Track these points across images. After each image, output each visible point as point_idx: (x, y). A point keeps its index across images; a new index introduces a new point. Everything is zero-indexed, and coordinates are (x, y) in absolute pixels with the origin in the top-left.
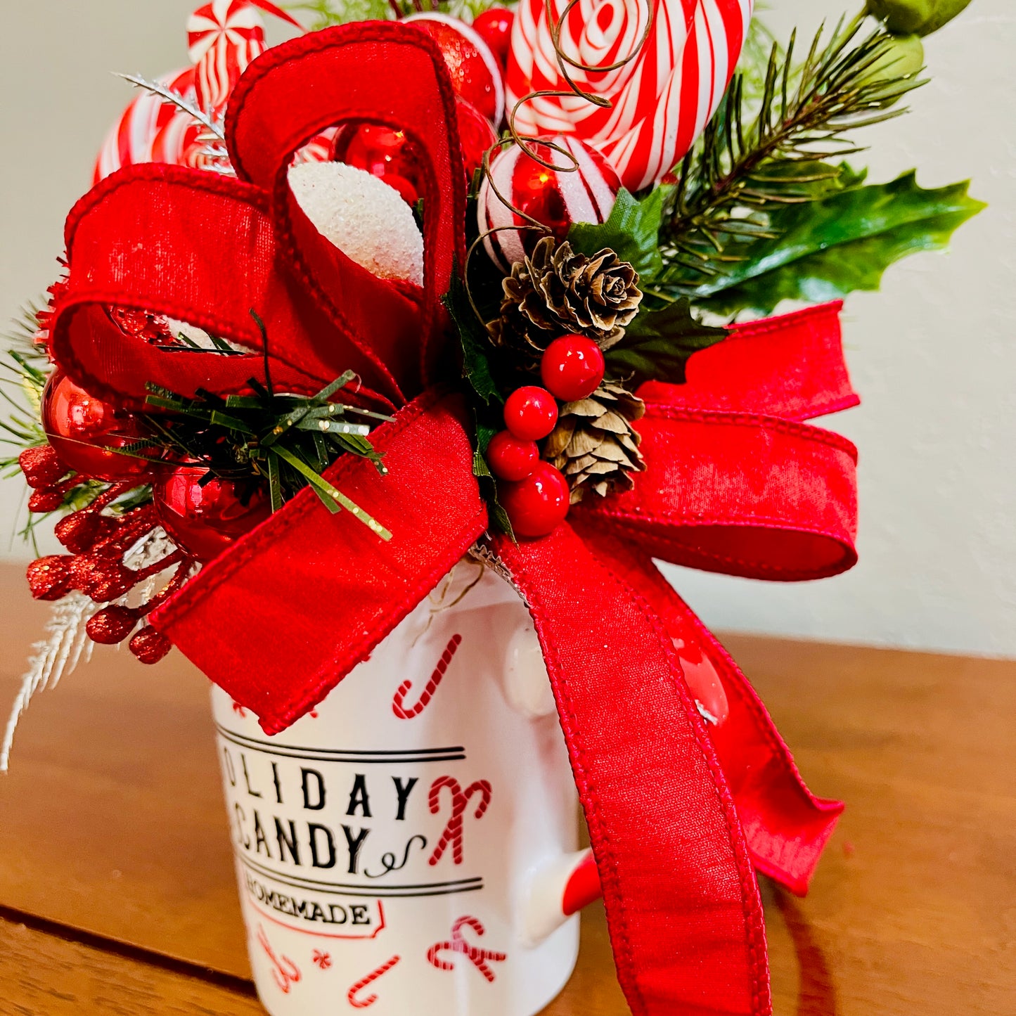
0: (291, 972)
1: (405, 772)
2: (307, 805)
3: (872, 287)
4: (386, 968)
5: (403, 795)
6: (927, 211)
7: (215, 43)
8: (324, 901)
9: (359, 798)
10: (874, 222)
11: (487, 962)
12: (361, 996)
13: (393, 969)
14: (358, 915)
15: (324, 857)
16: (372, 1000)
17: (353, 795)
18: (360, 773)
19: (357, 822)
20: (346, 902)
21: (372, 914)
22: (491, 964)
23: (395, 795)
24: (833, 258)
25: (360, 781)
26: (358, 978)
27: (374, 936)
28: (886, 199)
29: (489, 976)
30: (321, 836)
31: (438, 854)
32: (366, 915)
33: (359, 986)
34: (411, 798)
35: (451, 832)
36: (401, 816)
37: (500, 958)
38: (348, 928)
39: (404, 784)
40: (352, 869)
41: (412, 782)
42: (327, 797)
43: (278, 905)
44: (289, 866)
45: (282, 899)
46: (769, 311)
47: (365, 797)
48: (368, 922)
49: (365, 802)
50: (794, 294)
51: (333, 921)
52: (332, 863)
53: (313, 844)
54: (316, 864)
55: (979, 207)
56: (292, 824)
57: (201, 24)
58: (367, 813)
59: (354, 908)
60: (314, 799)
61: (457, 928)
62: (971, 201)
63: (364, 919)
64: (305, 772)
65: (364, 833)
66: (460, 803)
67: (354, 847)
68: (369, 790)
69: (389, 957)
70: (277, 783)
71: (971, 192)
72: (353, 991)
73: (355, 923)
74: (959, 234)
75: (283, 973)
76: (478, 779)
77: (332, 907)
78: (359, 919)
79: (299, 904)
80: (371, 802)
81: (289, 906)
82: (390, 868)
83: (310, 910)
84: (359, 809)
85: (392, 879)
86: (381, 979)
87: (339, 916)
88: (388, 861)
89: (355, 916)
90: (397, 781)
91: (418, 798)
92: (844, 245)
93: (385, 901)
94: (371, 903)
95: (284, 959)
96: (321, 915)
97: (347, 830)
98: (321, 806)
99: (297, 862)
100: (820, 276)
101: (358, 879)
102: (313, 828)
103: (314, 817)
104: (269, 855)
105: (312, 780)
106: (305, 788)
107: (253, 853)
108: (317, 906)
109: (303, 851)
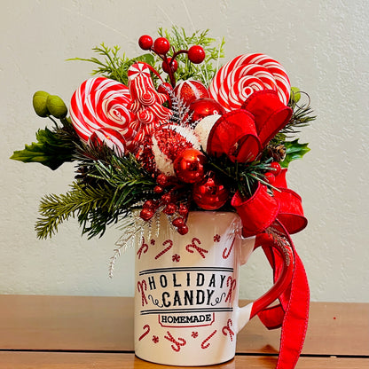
0: (182, 342)
2: (198, 285)
5: (223, 280)
8: (198, 315)
9: (212, 282)
12: (205, 345)
13: (215, 335)
15: (200, 301)
16: (208, 345)
17: (211, 280)
18: (214, 274)
19: (211, 289)
20: (204, 314)
21: (211, 317)
22: (232, 335)
23: (221, 280)
25: (213, 276)
27: (211, 325)
29: (232, 339)
30: (201, 294)
31: (227, 299)
33: (205, 341)
35: (230, 293)
36: (221, 287)
38: (205, 323)
39: (223, 277)
40: (208, 304)
42: (204, 282)
43: (180, 321)
44: (189, 306)
45: (183, 318)
47: (214, 281)
48: (210, 320)
49: (214, 283)
51: (201, 321)
52: (203, 302)
53: (198, 297)
54: (198, 303)
56: (192, 292)
58: (214, 286)
59: (207, 316)
60: (200, 282)
61: (228, 323)
64: (199, 274)
65: (213, 291)
66: (232, 284)
67: (209, 296)
68: (215, 279)
69: (214, 331)
70: (188, 280)
72: (203, 343)
73: (207, 320)
75: (178, 344)
76: (235, 278)
77: (200, 316)
79: (190, 318)
81: (186, 320)
82: (217, 302)
83: (193, 318)
84: (212, 285)
85: (218, 306)
86: (211, 338)
87: (202, 319)
88: (217, 300)
89: (207, 318)
91: (225, 282)
93: (215, 313)
94: (211, 313)
95: (179, 339)
96: (197, 319)
97: (208, 291)
98: (202, 284)
99: (191, 304)
101: (210, 306)
102: (198, 291)
103: (199, 288)
104: (180, 304)
105: (201, 276)
106: (198, 280)
107: (171, 307)
108: (196, 317)
109: (195, 300)
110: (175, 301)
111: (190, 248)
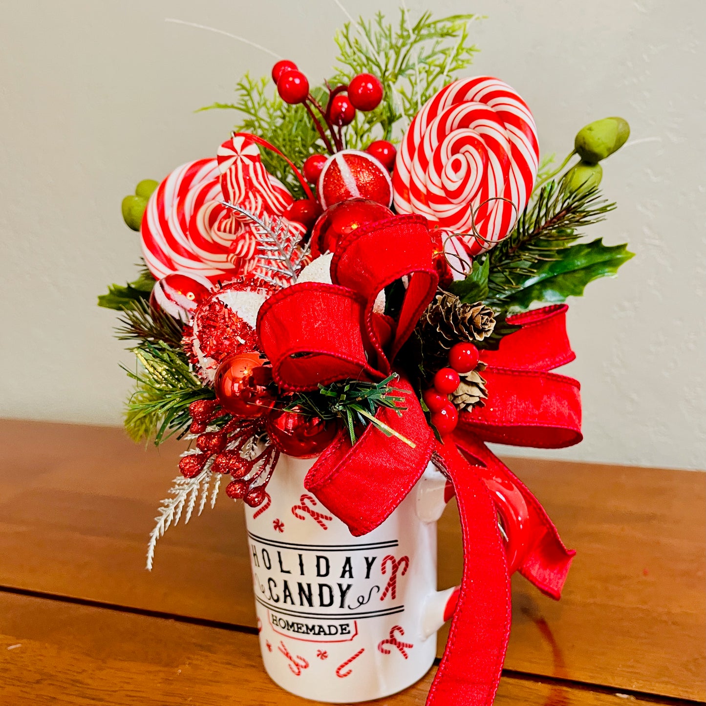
0: (302, 663)
1: (370, 554)
2: (319, 575)
3: (580, 293)
4: (357, 655)
5: (369, 565)
6: (606, 257)
7: (235, 163)
8: (325, 624)
9: (347, 569)
10: (581, 262)
11: (405, 649)
12: (343, 671)
13: (361, 656)
14: (344, 629)
15: (327, 601)
16: (349, 672)
17: (344, 567)
18: (348, 556)
19: (345, 582)
20: (337, 623)
21: (352, 628)
22: (406, 649)
23: (366, 566)
24: (560, 279)
25: (348, 560)
26: (342, 663)
27: (351, 640)
28: (587, 250)
29: (406, 656)
30: (326, 590)
31: (385, 594)
32: (348, 629)
33: (342, 666)
34: (373, 567)
35: (391, 583)
36: (368, 577)
37: (410, 646)
38: (338, 637)
39: (370, 560)
40: (342, 606)
41: (374, 559)
42: (331, 570)
43: (296, 629)
44: (306, 608)
45: (299, 626)
46: (527, 307)
47: (351, 568)
48: (349, 632)
49: (350, 571)
50: (540, 298)
51: (330, 634)
52: (331, 603)
53: (321, 595)
54: (322, 604)
55: (632, 255)
56: (309, 586)
57: (227, 152)
58: (351, 576)
59: (341, 626)
60: (323, 571)
61: (392, 632)
62: (627, 253)
63: (347, 631)
64: (318, 558)
65: (349, 587)
66: (395, 568)
67: (343, 594)
68: (352, 565)
69: (359, 650)
70: (301, 565)
71: (628, 248)
72: (339, 669)
73: (342, 633)
74: (622, 268)
75: (297, 665)
76: (403, 556)
77: (329, 627)
78: (344, 631)
79: (310, 627)
80: (353, 570)
81: (304, 629)
82: (361, 603)
83: (317, 629)
84: (347, 574)
85: (362, 609)
86: (354, 661)
87: (333, 630)
88: (361, 600)
89: (342, 630)
90: (367, 559)
91: (376, 567)
92: (565, 273)
93: (358, 620)
94: (351, 622)
95: (298, 657)
96: (324, 631)
97: (340, 586)
98: (327, 574)
99: (311, 605)
100: (552, 289)
101: (345, 610)
102: (321, 586)
103: (323, 580)
104: (293, 603)
105: (322, 561)
106: (318, 566)
107: (281, 604)
108: (321, 627)
109: (316, 599)
110: (286, 596)
111: (300, 512)
